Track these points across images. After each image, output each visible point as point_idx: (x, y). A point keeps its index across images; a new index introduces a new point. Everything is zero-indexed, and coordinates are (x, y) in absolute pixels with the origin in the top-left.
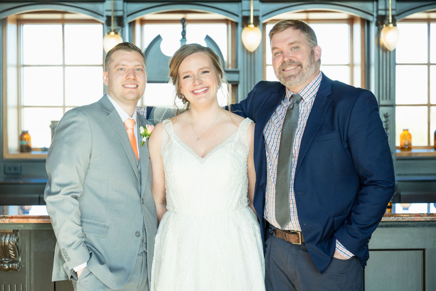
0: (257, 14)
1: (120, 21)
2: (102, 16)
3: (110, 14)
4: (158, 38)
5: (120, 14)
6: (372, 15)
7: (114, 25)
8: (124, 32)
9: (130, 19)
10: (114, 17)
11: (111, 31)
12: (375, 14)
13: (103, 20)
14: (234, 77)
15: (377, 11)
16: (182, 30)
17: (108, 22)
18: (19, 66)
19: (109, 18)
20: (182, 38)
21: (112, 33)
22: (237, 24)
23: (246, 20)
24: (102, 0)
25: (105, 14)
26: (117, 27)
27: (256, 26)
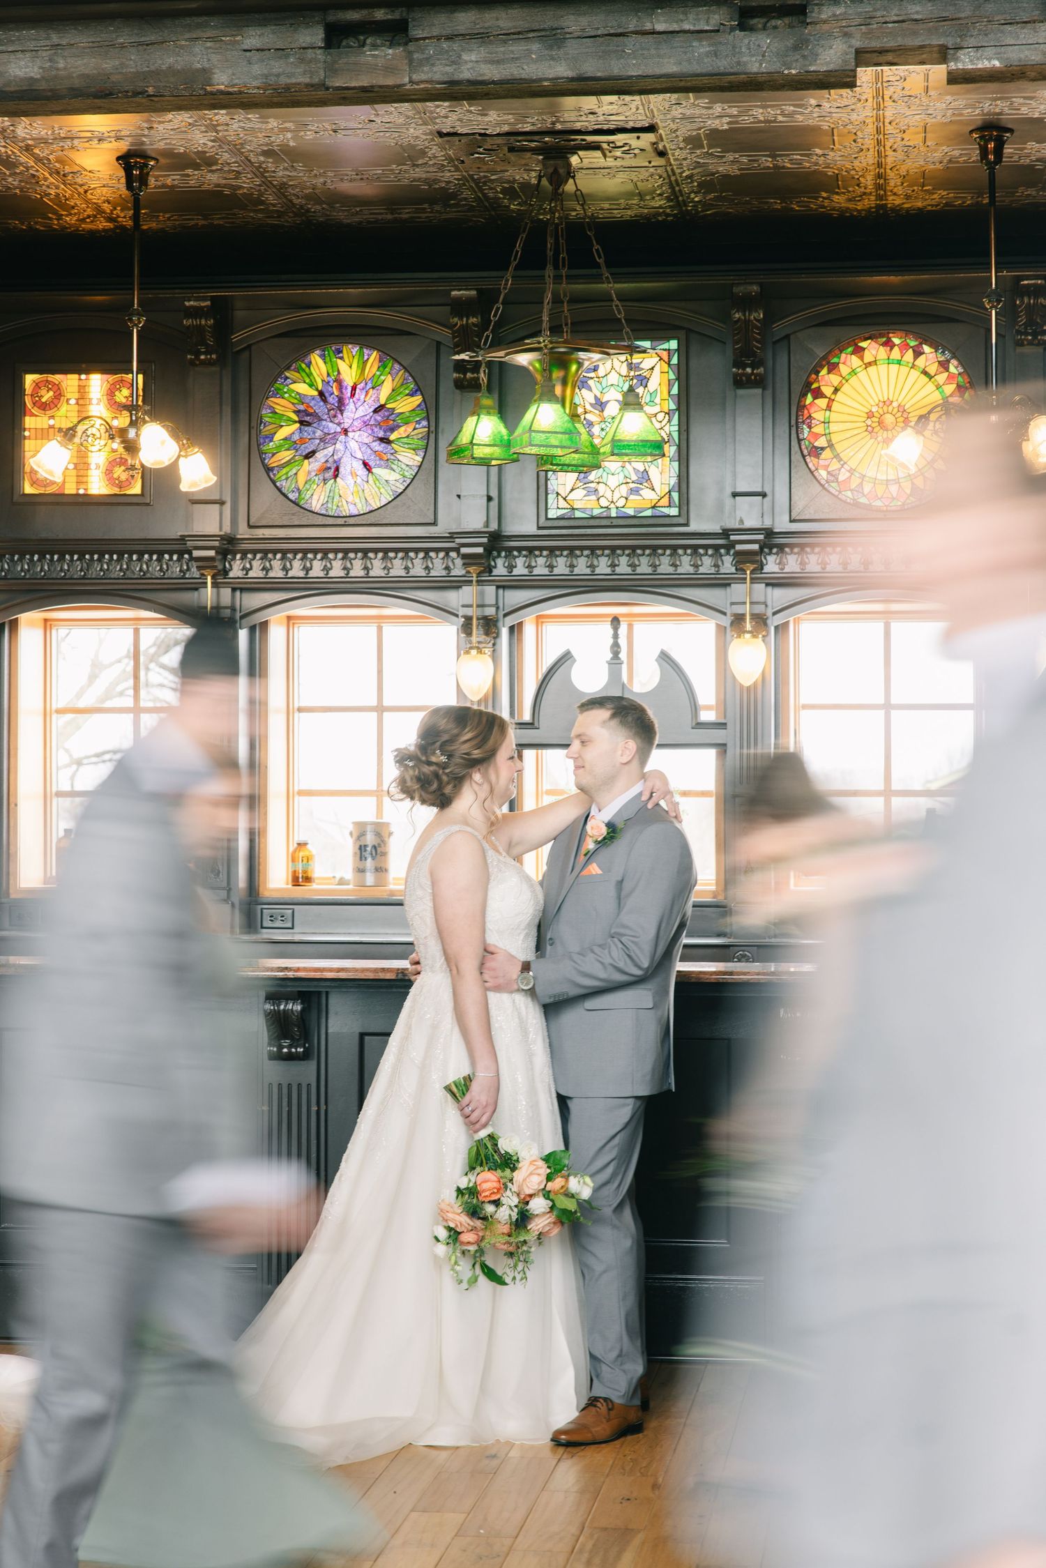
0: (757, 610)
1: (490, 626)
2: (457, 616)
3: (469, 612)
4: (567, 656)
5: (490, 611)
7: (477, 635)
8: (497, 647)
9: (510, 621)
10: (478, 619)
11: (471, 648)
13: (457, 624)
14: (718, 736)
16: (611, 641)
17: (467, 628)
18: (290, 711)
19: (468, 619)
20: (612, 659)
21: (474, 652)
22: (725, 628)
23: (738, 623)
24: (456, 585)
25: (462, 611)
26: (483, 638)
27: (755, 637)
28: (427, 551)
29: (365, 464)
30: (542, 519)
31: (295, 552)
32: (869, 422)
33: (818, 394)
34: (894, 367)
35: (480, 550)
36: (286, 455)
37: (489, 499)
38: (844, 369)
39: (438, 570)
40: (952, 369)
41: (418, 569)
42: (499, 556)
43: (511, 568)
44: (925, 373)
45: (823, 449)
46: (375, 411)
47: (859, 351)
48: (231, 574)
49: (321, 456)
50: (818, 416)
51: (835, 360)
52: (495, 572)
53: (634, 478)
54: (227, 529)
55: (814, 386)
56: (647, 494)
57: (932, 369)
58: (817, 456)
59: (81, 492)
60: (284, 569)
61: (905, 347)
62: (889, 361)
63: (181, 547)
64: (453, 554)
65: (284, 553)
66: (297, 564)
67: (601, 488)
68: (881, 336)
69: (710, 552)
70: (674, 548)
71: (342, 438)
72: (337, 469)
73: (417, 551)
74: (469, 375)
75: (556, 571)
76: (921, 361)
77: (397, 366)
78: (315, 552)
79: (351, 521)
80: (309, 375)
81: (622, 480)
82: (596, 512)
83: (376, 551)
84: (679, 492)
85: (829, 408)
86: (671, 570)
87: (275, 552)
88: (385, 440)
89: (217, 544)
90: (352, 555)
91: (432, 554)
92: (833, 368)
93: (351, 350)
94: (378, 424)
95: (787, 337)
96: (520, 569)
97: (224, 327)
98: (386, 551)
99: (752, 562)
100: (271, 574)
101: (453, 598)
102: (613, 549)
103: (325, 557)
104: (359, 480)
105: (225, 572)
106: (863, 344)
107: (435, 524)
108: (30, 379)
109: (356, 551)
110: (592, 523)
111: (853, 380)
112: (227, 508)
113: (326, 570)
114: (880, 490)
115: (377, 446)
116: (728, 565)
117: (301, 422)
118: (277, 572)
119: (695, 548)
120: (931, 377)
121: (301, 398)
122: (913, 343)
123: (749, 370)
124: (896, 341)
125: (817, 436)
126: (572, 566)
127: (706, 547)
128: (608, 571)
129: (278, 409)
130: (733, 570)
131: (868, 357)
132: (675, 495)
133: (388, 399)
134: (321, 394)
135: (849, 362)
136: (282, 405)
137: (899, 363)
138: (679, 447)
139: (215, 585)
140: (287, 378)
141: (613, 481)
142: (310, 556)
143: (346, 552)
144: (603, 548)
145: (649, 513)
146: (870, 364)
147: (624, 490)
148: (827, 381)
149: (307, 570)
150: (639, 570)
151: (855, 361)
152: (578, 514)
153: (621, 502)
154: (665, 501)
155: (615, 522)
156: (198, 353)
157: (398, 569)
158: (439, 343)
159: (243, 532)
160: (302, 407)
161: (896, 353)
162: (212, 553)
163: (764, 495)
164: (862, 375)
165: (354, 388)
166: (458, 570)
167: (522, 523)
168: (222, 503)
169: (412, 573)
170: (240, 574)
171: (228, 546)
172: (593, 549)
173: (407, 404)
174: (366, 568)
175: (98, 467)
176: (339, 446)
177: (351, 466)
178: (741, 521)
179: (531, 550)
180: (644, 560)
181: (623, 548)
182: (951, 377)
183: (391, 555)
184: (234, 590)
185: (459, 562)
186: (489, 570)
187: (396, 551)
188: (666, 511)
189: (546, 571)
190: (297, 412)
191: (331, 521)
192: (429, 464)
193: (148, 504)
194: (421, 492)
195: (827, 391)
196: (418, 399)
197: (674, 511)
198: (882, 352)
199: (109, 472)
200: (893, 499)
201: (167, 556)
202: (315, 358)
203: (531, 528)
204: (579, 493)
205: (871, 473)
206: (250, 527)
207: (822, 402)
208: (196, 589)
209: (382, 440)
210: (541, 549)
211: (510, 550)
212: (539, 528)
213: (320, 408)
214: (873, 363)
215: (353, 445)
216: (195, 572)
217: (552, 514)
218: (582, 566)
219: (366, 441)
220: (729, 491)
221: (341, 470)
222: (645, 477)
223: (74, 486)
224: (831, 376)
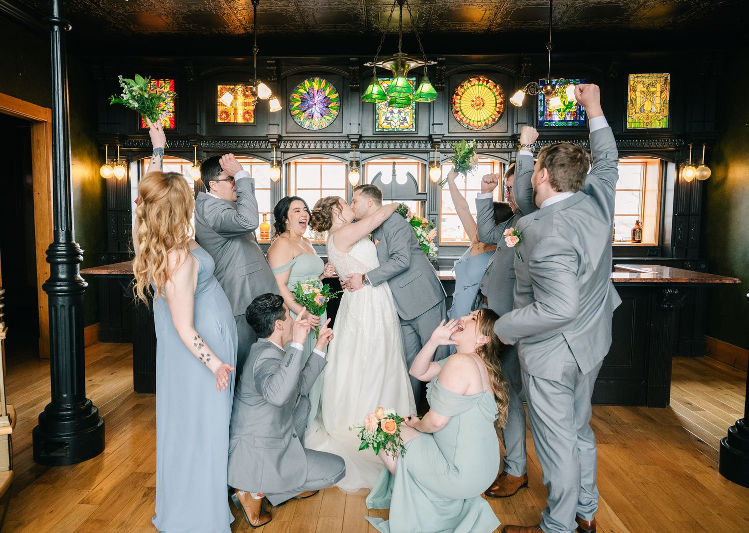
0: (438, 160)
1: (358, 163)
2: (348, 161)
3: (352, 159)
4: (380, 174)
5: (358, 159)
6: (508, 161)
7: (354, 167)
8: (359, 170)
9: (363, 162)
10: (354, 162)
11: (352, 170)
12: (509, 160)
13: (348, 163)
14: (424, 197)
15: (510, 158)
16: (393, 169)
17: (351, 163)
18: (296, 190)
20: (393, 174)
21: (354, 171)
22: (425, 165)
23: (432, 163)
24: (347, 152)
25: (349, 159)
26: (356, 167)
27: (438, 167)
28: (339, 141)
29: (321, 114)
30: (374, 131)
31: (300, 141)
32: (472, 103)
33: (457, 94)
34: (480, 87)
35: (357, 140)
36: (297, 111)
37: (359, 125)
38: (465, 87)
39: (343, 147)
40: (498, 87)
41: (337, 147)
42: (361, 143)
43: (364, 146)
44: (489, 88)
45: (458, 111)
46: (324, 98)
47: (470, 81)
48: (281, 147)
49: (308, 112)
50: (457, 101)
51: (463, 84)
52: (360, 147)
53: (402, 119)
54: (280, 133)
55: (456, 92)
56: (406, 124)
57: (492, 88)
58: (457, 114)
59: (235, 122)
60: (297, 146)
61: (483, 81)
62: (479, 85)
63: (266, 139)
64: (347, 142)
65: (297, 141)
66: (300, 145)
67: (392, 122)
68: (477, 77)
69: (424, 142)
70: (413, 141)
71: (314, 106)
72: (313, 116)
73: (336, 141)
74: (354, 86)
75: (378, 148)
76: (488, 85)
77: (331, 85)
78: (306, 141)
79: (317, 131)
80: (304, 87)
81: (398, 120)
82: (390, 130)
83: (324, 141)
84: (416, 122)
85: (461, 99)
86: (412, 147)
87: (294, 141)
88: (327, 107)
89: (277, 137)
90: (317, 142)
91: (341, 142)
92: (462, 87)
93: (317, 79)
94: (325, 102)
95: (449, 77)
96: (367, 147)
97: (279, 71)
98: (327, 141)
99: (438, 145)
100: (292, 148)
101: (346, 156)
102: (395, 141)
103: (309, 142)
104: (319, 119)
105: (279, 147)
106: (471, 80)
107: (342, 133)
108: (219, 87)
109: (318, 141)
110: (389, 133)
111: (468, 90)
112: (280, 126)
113: (309, 146)
114: (475, 124)
115: (325, 109)
116: (429, 146)
117: (302, 101)
118: (294, 147)
119: (420, 141)
120: (491, 90)
121: (302, 94)
122: (486, 79)
123: (440, 85)
124: (481, 79)
125: (457, 107)
126: (383, 146)
127: (423, 141)
128: (393, 147)
129: (295, 97)
130: (431, 148)
131: (473, 84)
132: (414, 125)
133: (328, 94)
134: (308, 93)
135: (467, 85)
136: (296, 96)
137: (482, 85)
138: (416, 110)
139: (276, 151)
140: (298, 88)
141: (395, 120)
142: (304, 142)
143: (315, 141)
144: (392, 141)
145: (406, 130)
146: (473, 86)
147: (399, 123)
148: (460, 90)
149: (303, 146)
150: (402, 148)
151: (469, 85)
152: (385, 130)
153: (398, 127)
154: (411, 126)
155: (396, 133)
156: (271, 78)
157: (330, 146)
158: (344, 77)
159: (284, 134)
160: (302, 97)
161: (481, 83)
162: (275, 140)
163: (442, 124)
164: (471, 89)
165: (318, 91)
166: (349, 147)
167: (368, 133)
168: (278, 125)
169: (335, 147)
170: (283, 147)
171: (280, 138)
172: (389, 141)
173: (334, 96)
174: (321, 146)
175: (240, 114)
176: (313, 109)
177: (317, 115)
178: (435, 132)
179: (371, 141)
180: (404, 144)
181: (398, 141)
182: (497, 90)
183: (329, 142)
184: (281, 152)
185: (349, 144)
186: (358, 147)
187: (330, 141)
188: (411, 129)
189: (375, 147)
190: (301, 98)
191: (311, 131)
192: (341, 115)
193: (256, 126)
194: (337, 123)
195: (460, 94)
196: (337, 95)
197: (414, 130)
198: (477, 82)
199: (244, 116)
200: (479, 126)
201: (261, 142)
202: (306, 82)
203: (371, 134)
204: (385, 124)
205: (473, 119)
206: (286, 133)
207: (459, 97)
208: (270, 152)
209: (326, 107)
210: (374, 141)
211: (364, 141)
212: (373, 134)
213: (307, 97)
214: (475, 85)
215: (317, 108)
216: (270, 147)
217: (377, 130)
218: (385, 146)
219: (321, 107)
220: (431, 123)
221: (314, 116)
222: (405, 119)
223: (233, 120)
224: (462, 89)
